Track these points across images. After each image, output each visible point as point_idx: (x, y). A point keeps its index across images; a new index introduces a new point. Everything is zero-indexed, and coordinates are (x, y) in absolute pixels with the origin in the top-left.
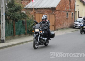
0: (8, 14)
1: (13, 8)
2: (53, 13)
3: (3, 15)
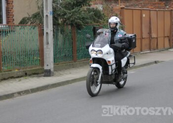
3: (49, 15)
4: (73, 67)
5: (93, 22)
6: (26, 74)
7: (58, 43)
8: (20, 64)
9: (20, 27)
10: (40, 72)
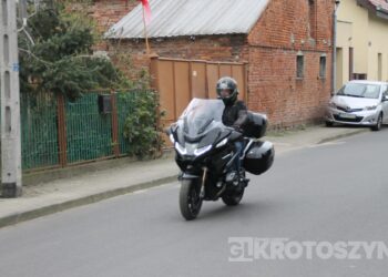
1: (55, 37)
2: (237, 57)
3: (11, 71)
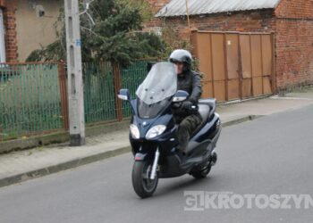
0: (91, 41)
1: (111, 17)
2: (266, 28)
3: (75, 45)
4: (117, 130)
5: (147, 56)
6: (40, 143)
7: (92, 91)
8: (29, 127)
9: (28, 66)
10: (63, 138)
